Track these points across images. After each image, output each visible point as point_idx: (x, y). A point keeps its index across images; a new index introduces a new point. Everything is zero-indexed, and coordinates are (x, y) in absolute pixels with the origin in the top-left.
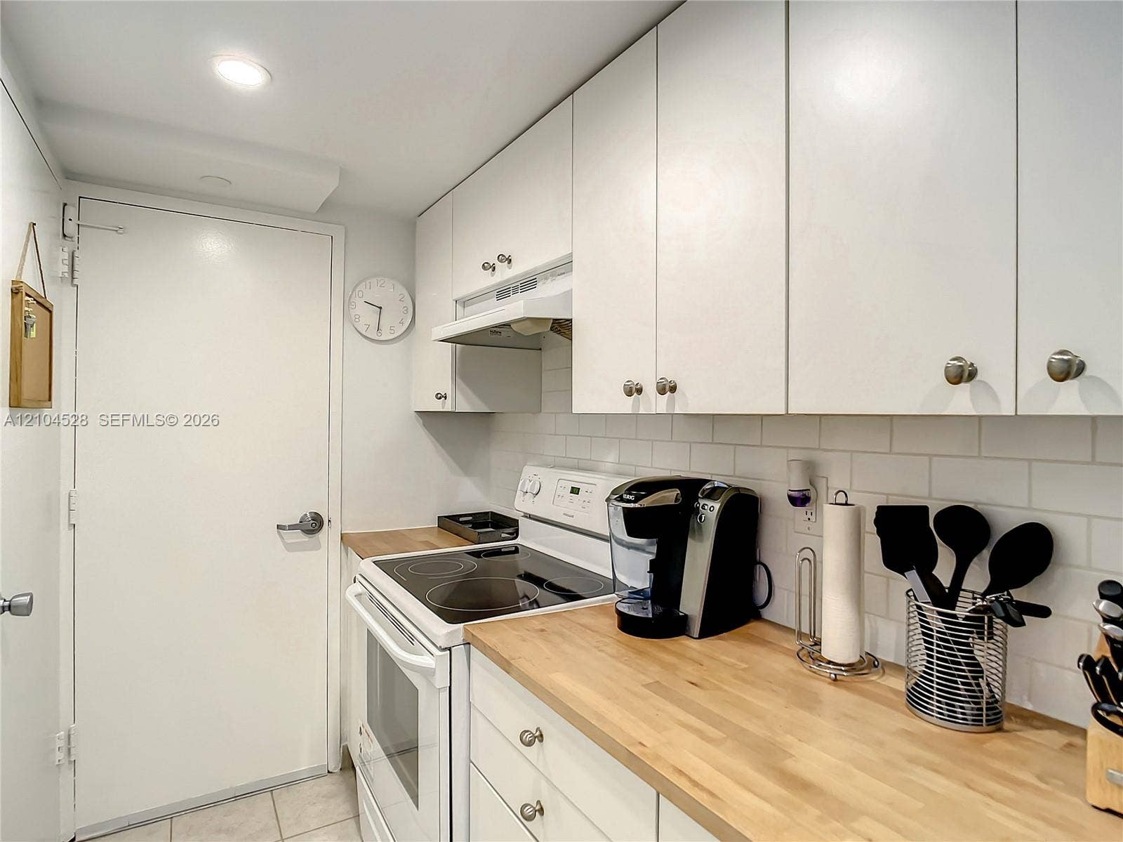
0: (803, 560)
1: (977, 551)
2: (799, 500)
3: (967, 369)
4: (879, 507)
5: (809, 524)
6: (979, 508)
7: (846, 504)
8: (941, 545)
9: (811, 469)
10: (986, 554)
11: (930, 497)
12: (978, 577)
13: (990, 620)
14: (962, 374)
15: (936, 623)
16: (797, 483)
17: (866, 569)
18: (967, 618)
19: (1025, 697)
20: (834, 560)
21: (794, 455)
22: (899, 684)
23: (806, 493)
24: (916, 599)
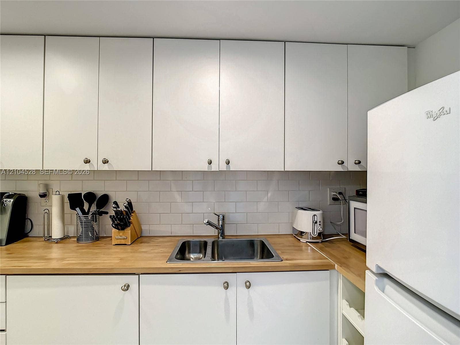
0: (45, 213)
1: (93, 202)
2: (43, 196)
3: (88, 161)
4: (69, 194)
5: (46, 203)
6: (94, 192)
7: (59, 194)
8: (85, 203)
9: (47, 186)
10: (95, 202)
11: (82, 191)
12: (94, 208)
13: (96, 216)
14: (87, 161)
15: (84, 219)
16: (42, 191)
17: (65, 213)
18: (91, 218)
19: (104, 234)
20: (55, 211)
21: (40, 182)
22: (76, 239)
23: (45, 193)
24: (79, 215)
